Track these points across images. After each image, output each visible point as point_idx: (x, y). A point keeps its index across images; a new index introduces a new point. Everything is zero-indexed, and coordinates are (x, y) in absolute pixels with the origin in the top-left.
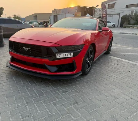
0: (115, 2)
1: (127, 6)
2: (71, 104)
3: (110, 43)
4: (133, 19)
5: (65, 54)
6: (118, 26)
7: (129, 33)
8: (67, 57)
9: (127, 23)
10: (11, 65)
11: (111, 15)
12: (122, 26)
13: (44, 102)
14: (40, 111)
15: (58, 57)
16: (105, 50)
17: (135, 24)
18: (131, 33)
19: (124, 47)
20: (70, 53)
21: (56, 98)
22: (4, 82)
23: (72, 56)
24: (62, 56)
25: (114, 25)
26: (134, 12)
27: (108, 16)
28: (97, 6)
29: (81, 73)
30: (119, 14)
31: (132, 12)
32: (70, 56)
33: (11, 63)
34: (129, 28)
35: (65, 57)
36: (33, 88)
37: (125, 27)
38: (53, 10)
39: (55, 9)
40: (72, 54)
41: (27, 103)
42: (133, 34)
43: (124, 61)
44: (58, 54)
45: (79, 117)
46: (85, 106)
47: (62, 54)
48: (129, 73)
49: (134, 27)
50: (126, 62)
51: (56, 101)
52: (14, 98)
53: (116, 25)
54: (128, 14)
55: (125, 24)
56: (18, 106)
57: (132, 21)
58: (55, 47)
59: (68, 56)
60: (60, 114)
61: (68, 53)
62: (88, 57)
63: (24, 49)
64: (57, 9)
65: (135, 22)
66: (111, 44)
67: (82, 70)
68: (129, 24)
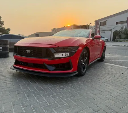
0: (106, 20)
1: (117, 23)
2: (68, 97)
3: (103, 51)
4: (124, 33)
5: (62, 54)
6: (111, 40)
7: (121, 45)
8: (63, 56)
9: (119, 37)
10: (14, 67)
11: (104, 31)
12: (114, 40)
13: (44, 96)
14: (40, 102)
15: (56, 57)
16: (99, 57)
17: (126, 38)
18: (123, 45)
19: (117, 56)
20: (66, 53)
21: (54, 93)
22: (8, 81)
23: (68, 56)
24: (59, 55)
25: (107, 39)
26: (124, 28)
27: (101, 32)
28: (90, 24)
29: (77, 73)
30: (111, 30)
31: (122, 28)
32: (66, 56)
33: (15, 66)
34: (121, 41)
35: (62, 56)
36: (34, 86)
37: (117, 41)
38: (53, 29)
39: (54, 29)
40: (68, 54)
41: (28, 96)
42: (124, 46)
43: (117, 67)
44: (56, 54)
45: (75, 107)
46: (81, 99)
47: (60, 54)
48: (122, 74)
49: (126, 41)
50: (120, 67)
51: (54, 95)
52: (17, 92)
53: (109, 40)
54: (118, 30)
55: (117, 38)
56: (20, 98)
57: (123, 36)
58: (53, 48)
59: (65, 56)
60: (58, 104)
61: (65, 53)
62: (83, 59)
63: (27, 51)
64: (56, 29)
65: (126, 36)
66: (105, 52)
67: (77, 70)
68: (121, 38)
